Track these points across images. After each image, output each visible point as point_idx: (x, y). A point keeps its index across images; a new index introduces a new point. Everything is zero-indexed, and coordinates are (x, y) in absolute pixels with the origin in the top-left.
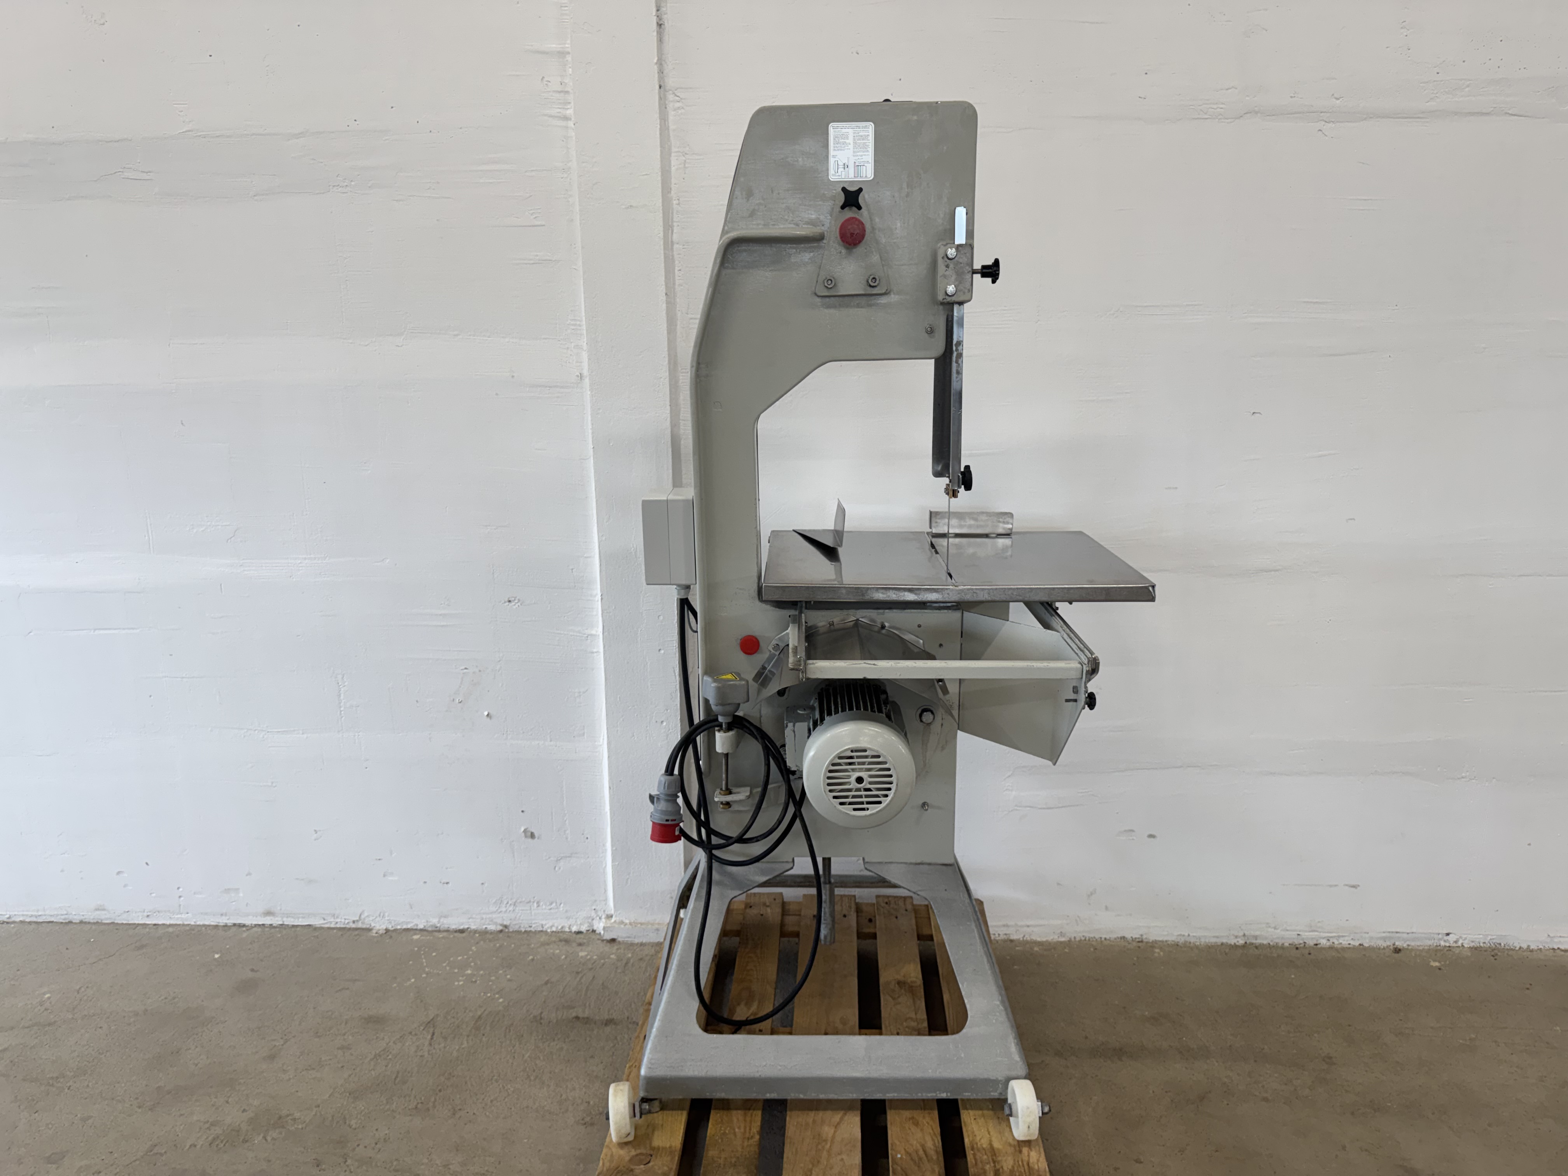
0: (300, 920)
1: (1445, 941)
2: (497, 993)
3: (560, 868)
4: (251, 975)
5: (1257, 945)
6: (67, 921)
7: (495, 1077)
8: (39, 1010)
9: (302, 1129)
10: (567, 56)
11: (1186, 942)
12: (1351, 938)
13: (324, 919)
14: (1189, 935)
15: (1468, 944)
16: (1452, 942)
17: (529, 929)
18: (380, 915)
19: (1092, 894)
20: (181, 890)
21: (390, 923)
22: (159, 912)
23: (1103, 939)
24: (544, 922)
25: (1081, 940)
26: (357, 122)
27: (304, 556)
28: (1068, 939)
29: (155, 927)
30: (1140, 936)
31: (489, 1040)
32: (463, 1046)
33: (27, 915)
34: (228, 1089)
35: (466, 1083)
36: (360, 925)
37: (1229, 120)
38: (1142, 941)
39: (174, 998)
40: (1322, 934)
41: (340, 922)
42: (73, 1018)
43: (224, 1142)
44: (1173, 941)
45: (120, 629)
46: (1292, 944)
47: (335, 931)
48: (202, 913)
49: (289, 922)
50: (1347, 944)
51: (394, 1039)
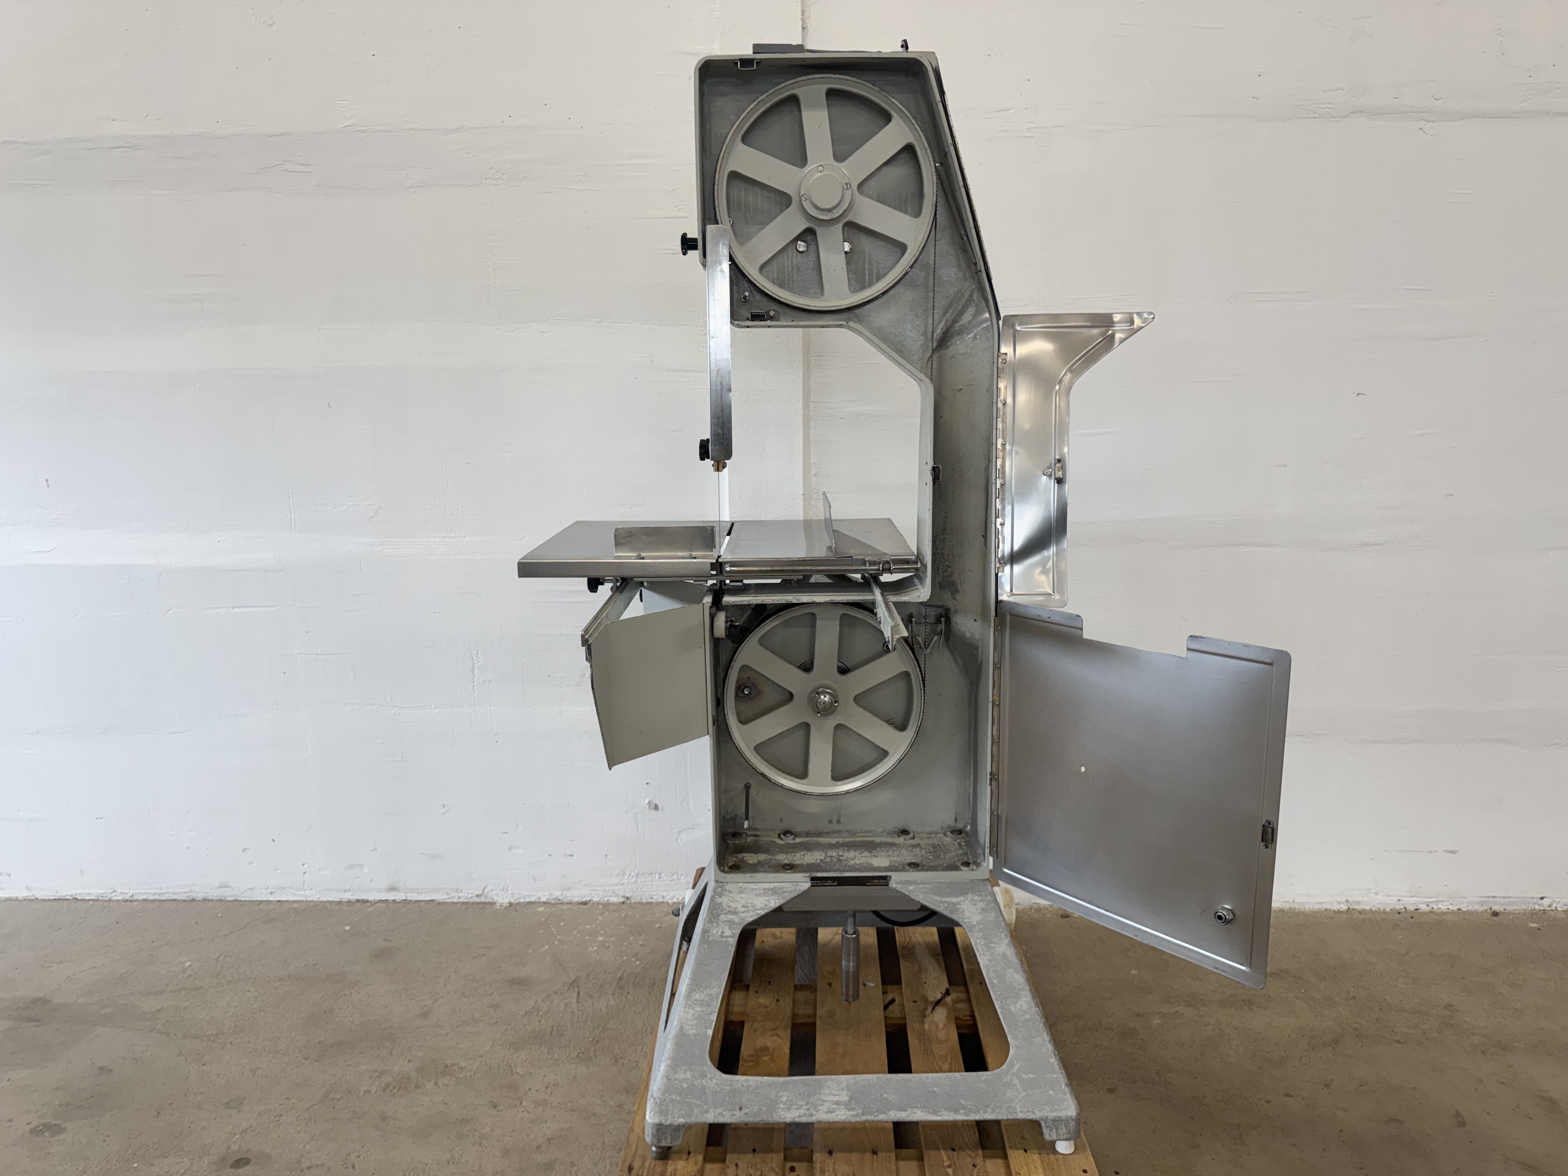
0: (423, 895)
1: (1539, 905)
2: (633, 956)
3: (682, 840)
4: (384, 944)
5: (1360, 910)
6: (190, 899)
7: (649, 1030)
8: (183, 976)
9: (471, 1076)
11: (1290, 909)
12: (1448, 903)
13: (448, 894)
15: (1562, 908)
17: (649, 900)
18: (503, 889)
20: (306, 866)
21: (513, 896)
22: (283, 888)
24: (665, 894)
26: (511, 118)
27: (445, 535)
29: (279, 903)
31: (634, 998)
32: (611, 1003)
33: (150, 893)
34: (388, 1043)
35: (622, 1035)
36: (483, 899)
37: (1337, 119)
39: (315, 964)
40: (1421, 899)
41: (464, 896)
42: (218, 983)
43: (397, 1088)
44: (1279, 907)
45: (257, 607)
46: (1393, 910)
47: (459, 905)
48: (325, 889)
49: (412, 897)
50: (1446, 908)
51: (541, 998)
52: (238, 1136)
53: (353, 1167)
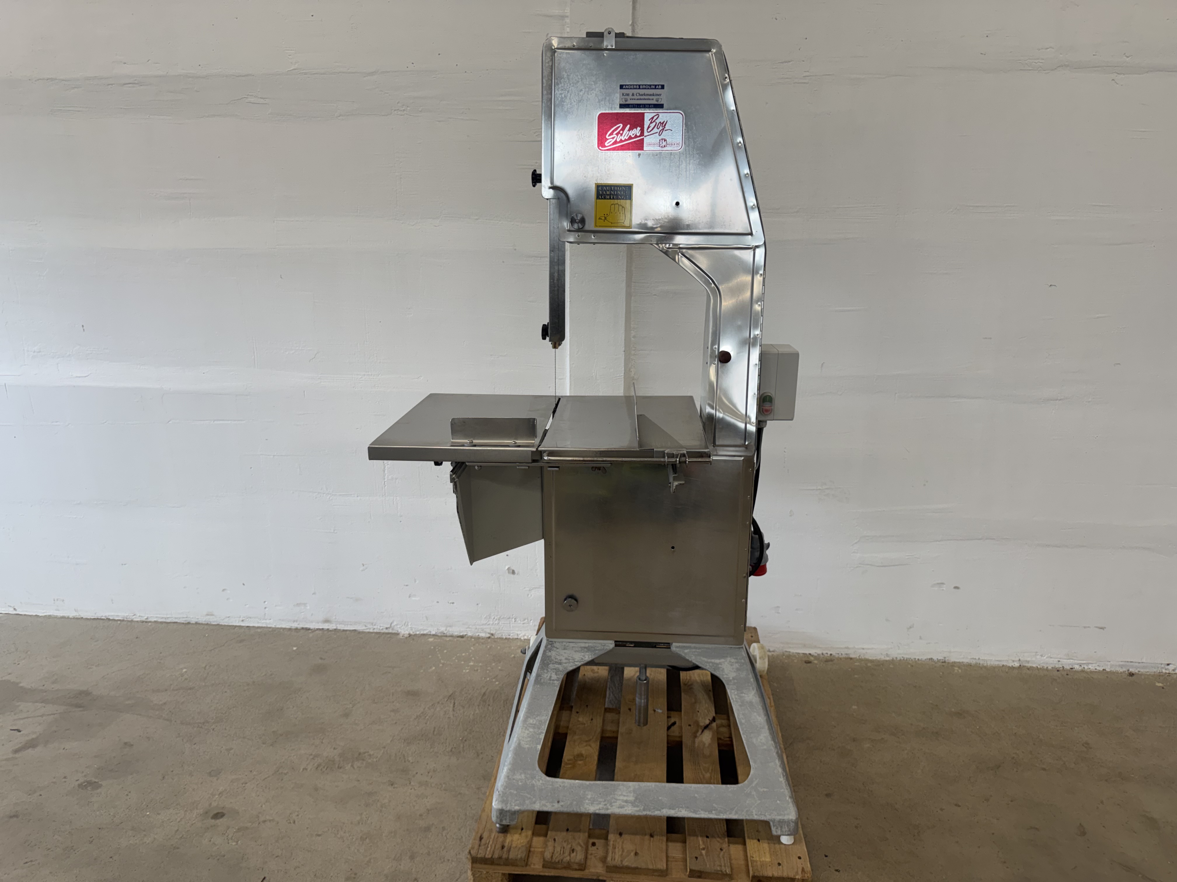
0: (349, 626)
1: (1166, 669)
2: (494, 678)
3: (531, 595)
4: (320, 661)
5: (1029, 667)
6: (187, 622)
8: (182, 679)
9: (377, 761)
10: (566, 19)
11: (976, 663)
12: (1096, 665)
13: (366, 626)
14: (979, 659)
16: (1171, 671)
17: (508, 637)
18: (405, 624)
19: (911, 627)
20: (266, 603)
21: (412, 629)
22: (250, 618)
23: (917, 659)
24: (519, 633)
25: (901, 660)
26: (414, 65)
27: (364, 373)
28: (891, 659)
29: (248, 628)
30: (943, 658)
31: (493, 709)
32: (476, 712)
33: (159, 617)
34: (320, 735)
35: (483, 736)
36: (390, 631)
37: (1047, 71)
38: (945, 662)
39: (271, 675)
40: (1076, 661)
41: (377, 628)
42: (205, 685)
43: (325, 768)
44: (968, 663)
45: (231, 420)
46: (1054, 668)
47: (374, 634)
48: (280, 620)
49: (341, 627)
50: (1094, 668)
51: (428, 706)
52: (217, 796)
53: (294, 822)
